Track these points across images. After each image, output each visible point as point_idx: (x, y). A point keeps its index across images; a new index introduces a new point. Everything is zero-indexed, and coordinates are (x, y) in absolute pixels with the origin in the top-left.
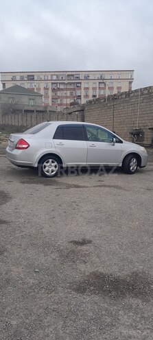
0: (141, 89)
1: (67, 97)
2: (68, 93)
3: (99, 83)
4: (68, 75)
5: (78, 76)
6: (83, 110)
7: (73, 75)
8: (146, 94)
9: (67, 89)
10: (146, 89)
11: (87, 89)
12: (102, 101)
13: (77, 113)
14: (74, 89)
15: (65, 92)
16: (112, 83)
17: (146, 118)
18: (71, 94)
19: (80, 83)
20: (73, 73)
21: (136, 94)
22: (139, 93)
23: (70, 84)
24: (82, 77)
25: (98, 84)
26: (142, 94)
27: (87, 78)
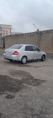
0: (27, 33)
6: (4, 39)
8: (29, 35)
10: (29, 33)
12: (12, 36)
13: (1, 40)
16: (4, 29)
17: (30, 43)
21: (25, 35)
22: (27, 35)
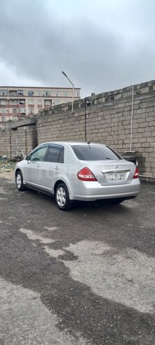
0: (135, 86)
1: (9, 115)
2: (11, 110)
3: (45, 100)
4: (10, 91)
5: (21, 92)
6: (35, 124)
7: (16, 91)
8: (146, 94)
9: (9, 106)
10: (145, 85)
11: (31, 106)
13: (25, 128)
14: (17, 106)
15: (7, 109)
16: (59, 101)
17: (148, 134)
18: (14, 111)
19: (24, 100)
20: (15, 89)
21: (125, 95)
22: (133, 93)
23: (13, 100)
24: (26, 93)
25: (43, 101)
26: (138, 94)
27: (31, 95)
